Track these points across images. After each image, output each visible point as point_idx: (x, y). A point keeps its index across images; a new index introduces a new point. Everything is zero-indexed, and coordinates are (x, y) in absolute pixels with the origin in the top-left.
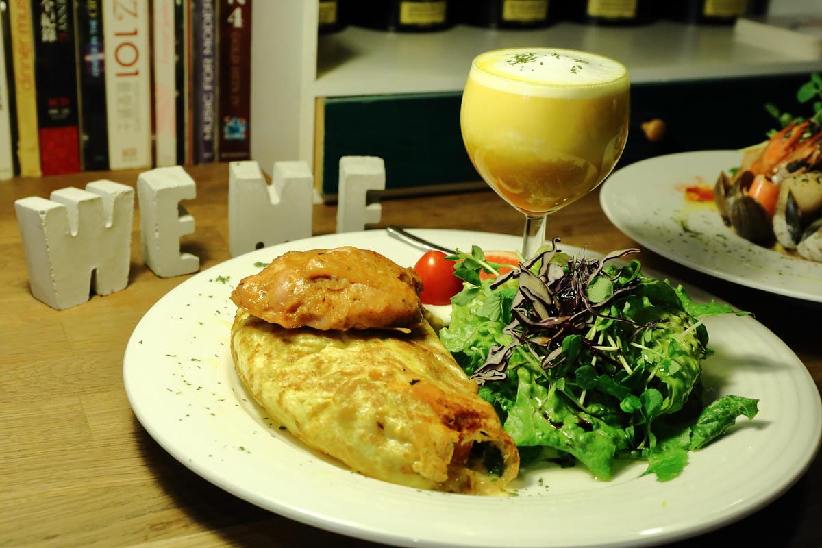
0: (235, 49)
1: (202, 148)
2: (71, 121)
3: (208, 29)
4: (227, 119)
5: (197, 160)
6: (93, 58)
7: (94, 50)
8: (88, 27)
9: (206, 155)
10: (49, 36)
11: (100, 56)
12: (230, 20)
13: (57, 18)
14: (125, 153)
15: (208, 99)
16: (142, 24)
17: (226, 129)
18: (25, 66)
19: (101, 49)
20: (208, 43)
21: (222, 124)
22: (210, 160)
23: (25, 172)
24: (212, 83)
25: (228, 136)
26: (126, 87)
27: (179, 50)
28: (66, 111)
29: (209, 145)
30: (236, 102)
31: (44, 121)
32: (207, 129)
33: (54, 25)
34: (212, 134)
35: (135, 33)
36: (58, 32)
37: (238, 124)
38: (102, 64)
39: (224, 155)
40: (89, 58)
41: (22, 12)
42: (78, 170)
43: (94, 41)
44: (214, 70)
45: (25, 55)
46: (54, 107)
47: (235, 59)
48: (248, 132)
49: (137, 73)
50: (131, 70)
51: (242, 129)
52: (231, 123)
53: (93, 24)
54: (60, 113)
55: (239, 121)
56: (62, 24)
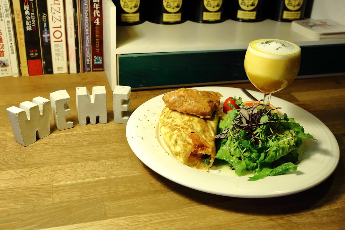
0: (97, 33)
1: (86, 66)
2: (39, 57)
3: (87, 26)
4: (95, 57)
5: (84, 71)
6: (45, 36)
7: (46, 33)
8: (43, 25)
9: (88, 69)
10: (29, 28)
11: (48, 35)
12: (95, 22)
13: (32, 23)
14: (58, 68)
15: (88, 50)
16: (62, 24)
17: (95, 60)
18: (21, 39)
19: (48, 32)
20: (87, 30)
21: (93, 58)
22: (90, 71)
23: (23, 75)
24: (89, 44)
25: (95, 63)
26: (58, 46)
27: (76, 33)
28: (36, 54)
29: (89, 66)
30: (98, 51)
31: (29, 58)
32: (88, 60)
33: (31, 25)
34: (90, 62)
35: (61, 27)
36: (32, 27)
37: (99, 59)
38: (49, 38)
39: (94, 69)
40: (44, 36)
41: (19, 20)
42: (42, 74)
43: (46, 30)
44: (90, 40)
45: (21, 35)
46: (32, 53)
47: (97, 36)
48: (103, 61)
49: (62, 41)
50: (60, 40)
51: (101, 60)
52: (96, 58)
53: (45, 24)
54: (34, 55)
55: (99, 57)
56: (34, 24)
